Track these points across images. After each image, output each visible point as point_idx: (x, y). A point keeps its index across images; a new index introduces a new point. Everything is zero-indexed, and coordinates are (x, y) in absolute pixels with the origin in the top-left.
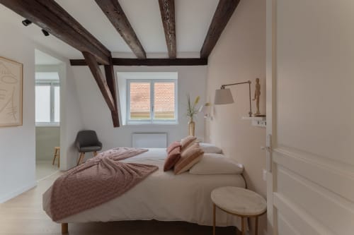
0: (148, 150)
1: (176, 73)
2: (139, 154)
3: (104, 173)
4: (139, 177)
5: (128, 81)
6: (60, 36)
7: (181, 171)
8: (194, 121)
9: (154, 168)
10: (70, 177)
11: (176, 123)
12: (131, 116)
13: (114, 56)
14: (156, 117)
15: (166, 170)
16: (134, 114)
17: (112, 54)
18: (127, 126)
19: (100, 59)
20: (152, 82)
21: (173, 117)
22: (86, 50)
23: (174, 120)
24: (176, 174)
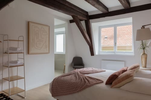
0: (105, 71)
1: (131, 18)
2: (98, 72)
3: (73, 79)
4: (88, 84)
5: (100, 28)
6: (60, 11)
7: (115, 86)
8: (146, 53)
9: (100, 82)
10: (59, 78)
11: (133, 54)
12: (103, 49)
13: (90, 14)
14: (118, 49)
15: (107, 84)
16: (104, 48)
17: (89, 13)
18: (99, 55)
19: (81, 18)
20: (115, 26)
21: (131, 50)
22: (73, 14)
23: (131, 52)
24: (111, 87)
